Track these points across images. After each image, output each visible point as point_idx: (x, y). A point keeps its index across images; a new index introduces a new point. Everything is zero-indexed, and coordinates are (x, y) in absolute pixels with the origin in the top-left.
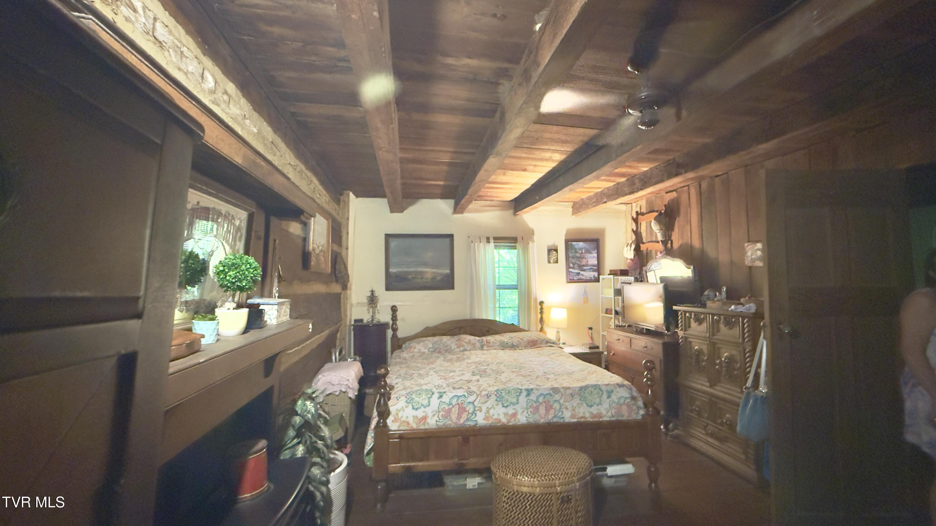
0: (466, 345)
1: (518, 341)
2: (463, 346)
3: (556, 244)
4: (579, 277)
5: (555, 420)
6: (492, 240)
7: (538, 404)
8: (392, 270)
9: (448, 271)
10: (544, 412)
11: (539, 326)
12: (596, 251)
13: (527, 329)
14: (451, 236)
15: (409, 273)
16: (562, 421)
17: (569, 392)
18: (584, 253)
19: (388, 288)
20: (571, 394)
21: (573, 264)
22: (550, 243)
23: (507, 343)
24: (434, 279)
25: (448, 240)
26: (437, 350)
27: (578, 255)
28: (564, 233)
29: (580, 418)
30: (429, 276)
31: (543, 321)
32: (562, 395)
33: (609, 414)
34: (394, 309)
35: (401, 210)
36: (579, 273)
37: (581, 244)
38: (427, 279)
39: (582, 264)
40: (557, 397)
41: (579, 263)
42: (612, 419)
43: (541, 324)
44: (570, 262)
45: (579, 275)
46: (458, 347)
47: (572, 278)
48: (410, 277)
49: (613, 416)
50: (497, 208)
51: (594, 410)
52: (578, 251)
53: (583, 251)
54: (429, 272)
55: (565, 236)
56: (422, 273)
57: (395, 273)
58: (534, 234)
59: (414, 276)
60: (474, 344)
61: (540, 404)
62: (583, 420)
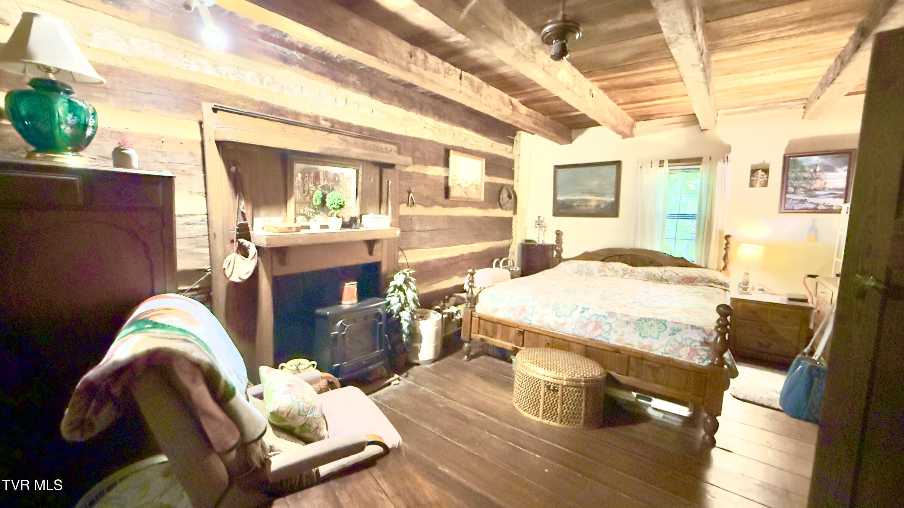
0: (607, 271)
1: (671, 275)
2: (605, 272)
3: (767, 162)
4: (803, 206)
5: (599, 339)
6: (666, 164)
7: (589, 321)
8: (560, 198)
9: (613, 199)
10: (592, 329)
11: (723, 264)
12: (846, 168)
13: (703, 265)
14: (618, 164)
15: (573, 201)
16: (607, 341)
17: (627, 319)
18: (820, 171)
19: (556, 213)
20: (627, 322)
21: (795, 188)
22: (757, 161)
23: (655, 276)
24: (598, 206)
25: (614, 167)
26: (580, 273)
27: (806, 175)
28: (785, 145)
29: (625, 344)
30: (593, 204)
31: (727, 259)
32: (617, 320)
33: (662, 350)
34: (559, 234)
35: (570, 140)
36: (806, 200)
37: (815, 159)
38: (591, 206)
39: (813, 188)
40: (610, 320)
41: (808, 186)
42: (664, 355)
43: (725, 262)
44: (789, 185)
45: (804, 203)
46: (600, 272)
47: (791, 208)
48: (575, 204)
49: (666, 353)
50: (679, 125)
51: (646, 342)
52: (807, 169)
53: (818, 169)
54: (594, 200)
55: (786, 150)
56: (587, 201)
57: (562, 201)
58: (731, 151)
59: (578, 204)
60: (617, 272)
61: (591, 322)
62: (628, 346)
